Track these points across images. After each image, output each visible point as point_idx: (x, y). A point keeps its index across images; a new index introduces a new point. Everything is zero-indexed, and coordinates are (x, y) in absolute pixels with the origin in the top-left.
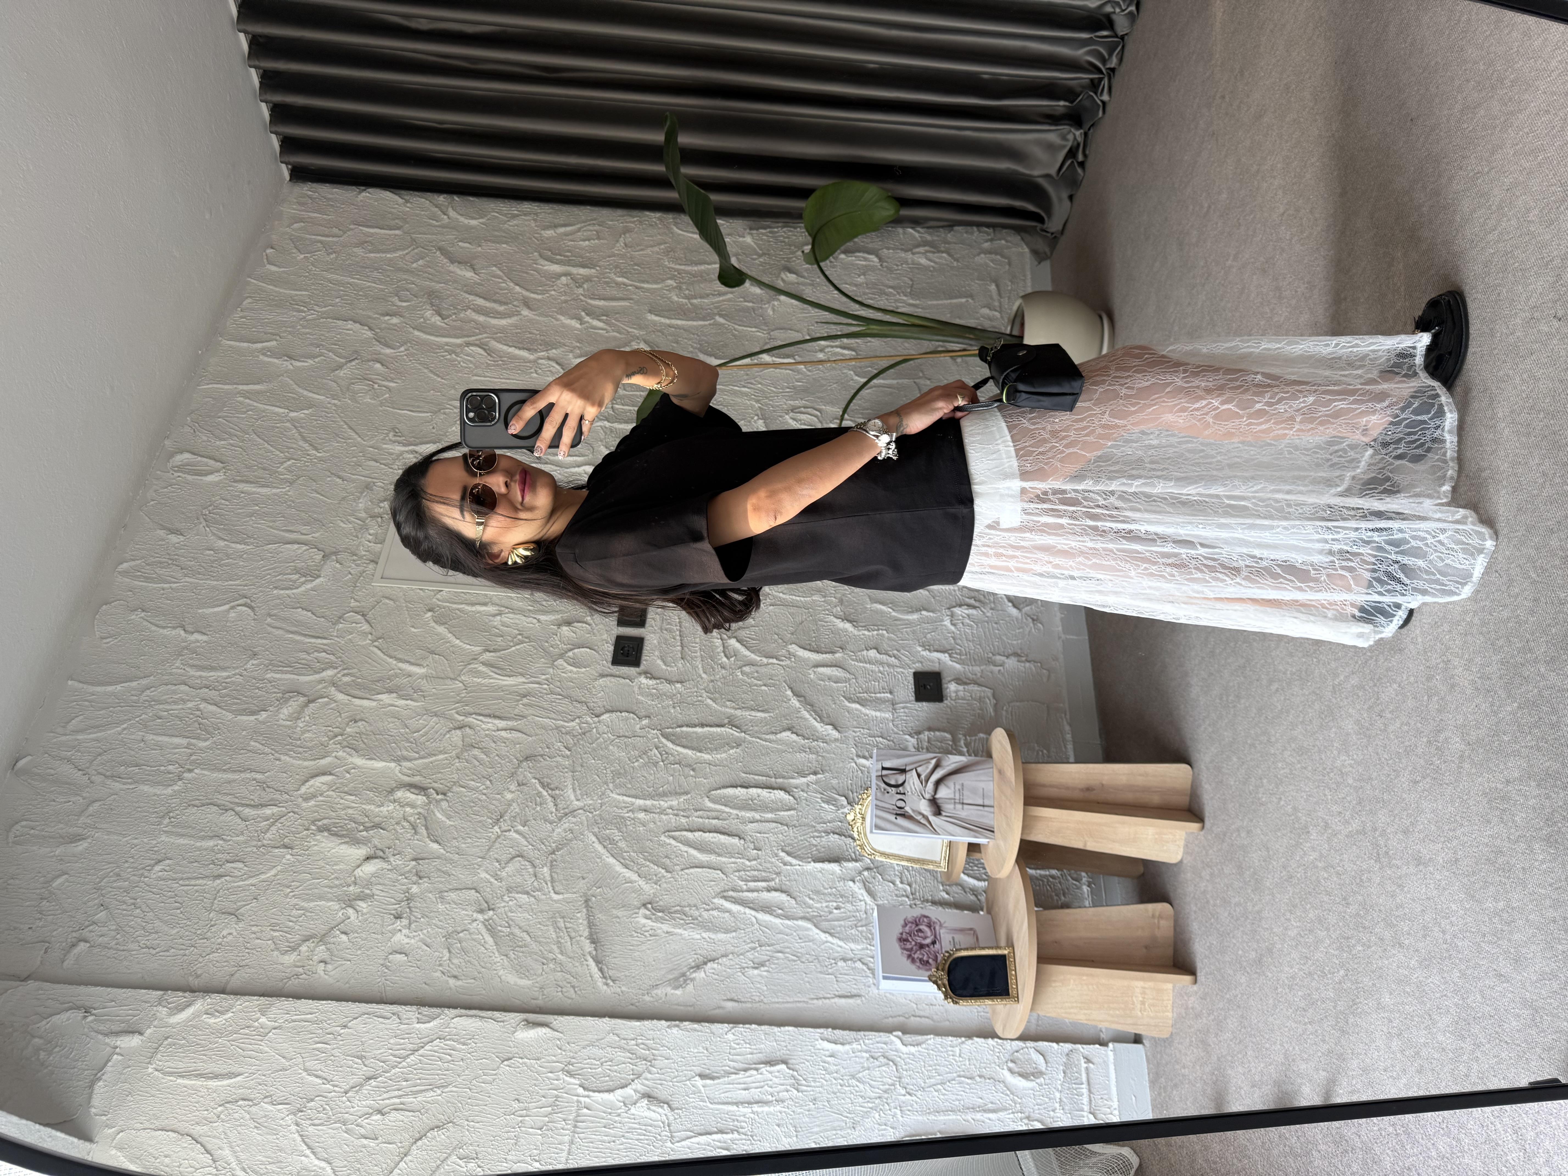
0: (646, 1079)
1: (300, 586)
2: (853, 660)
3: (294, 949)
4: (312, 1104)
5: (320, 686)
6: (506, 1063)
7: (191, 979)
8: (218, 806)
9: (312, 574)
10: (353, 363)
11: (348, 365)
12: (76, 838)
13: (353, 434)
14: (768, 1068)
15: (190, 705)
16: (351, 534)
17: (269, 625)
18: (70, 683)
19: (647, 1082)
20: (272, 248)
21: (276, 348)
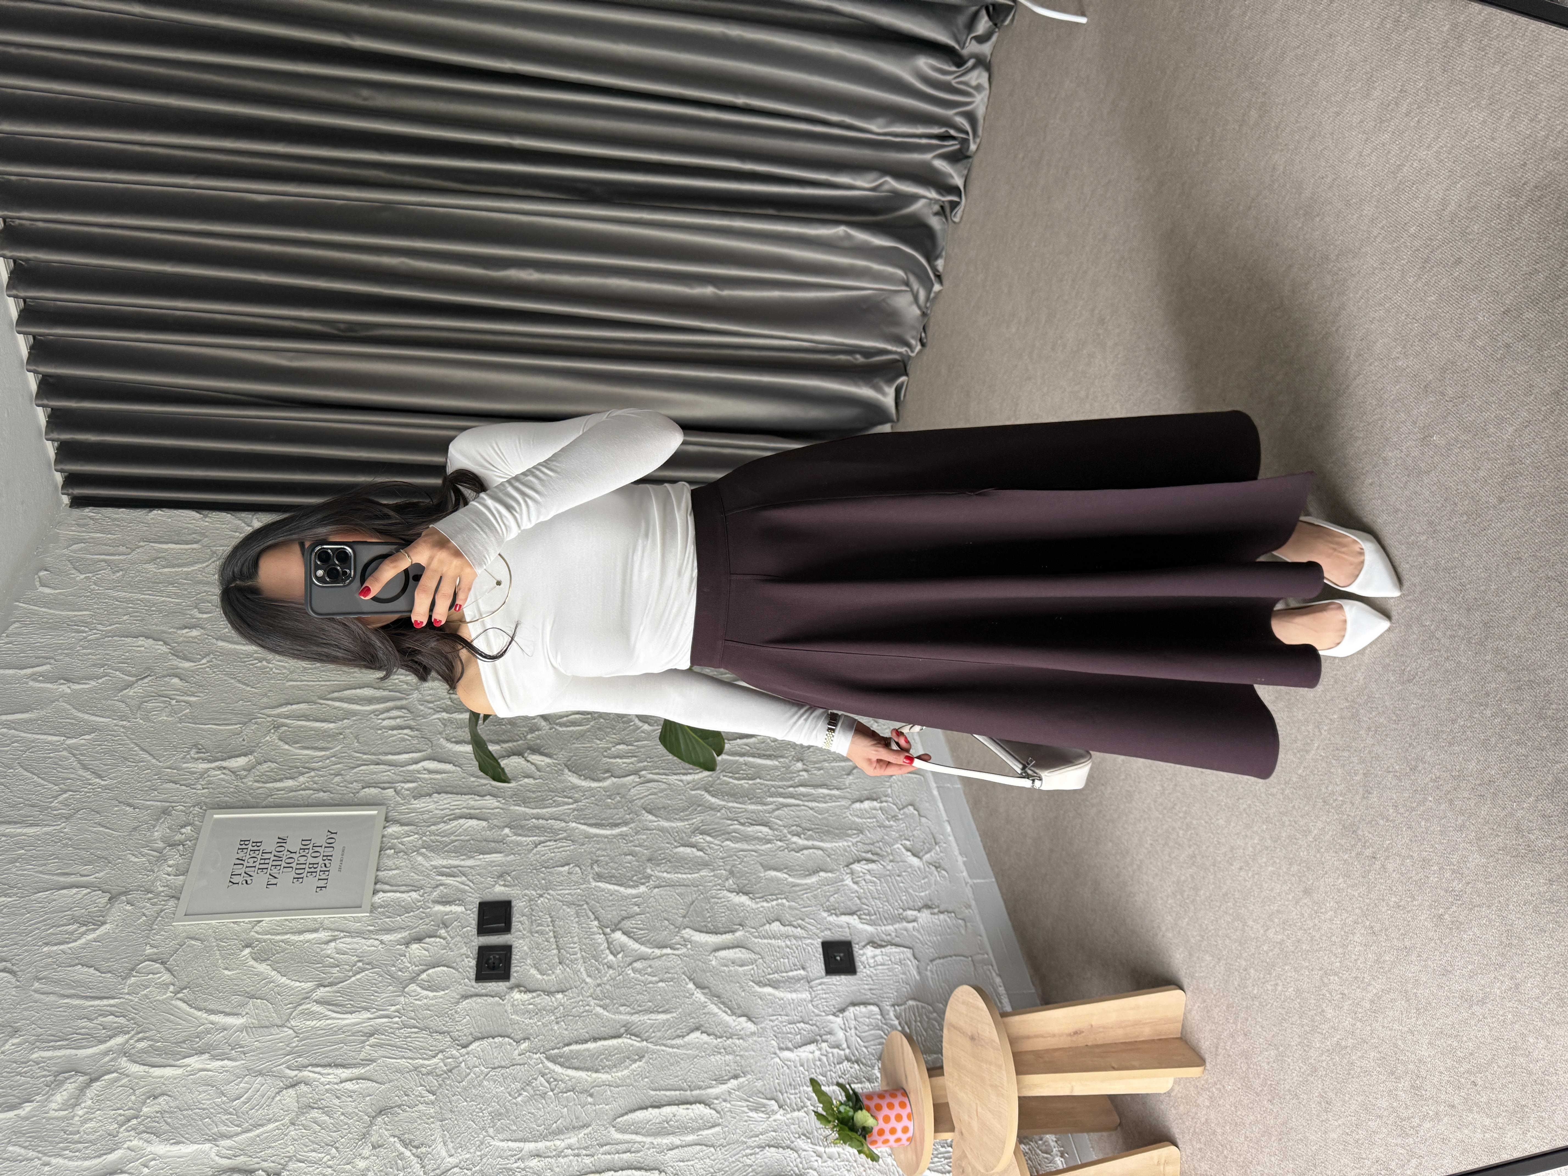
1: (79, 938)
2: (756, 937)
5: (107, 1059)
9: (95, 921)
10: (146, 680)
11: (140, 683)
13: (146, 756)
16: (145, 869)
17: (35, 991)
20: (46, 570)
21: (50, 672)
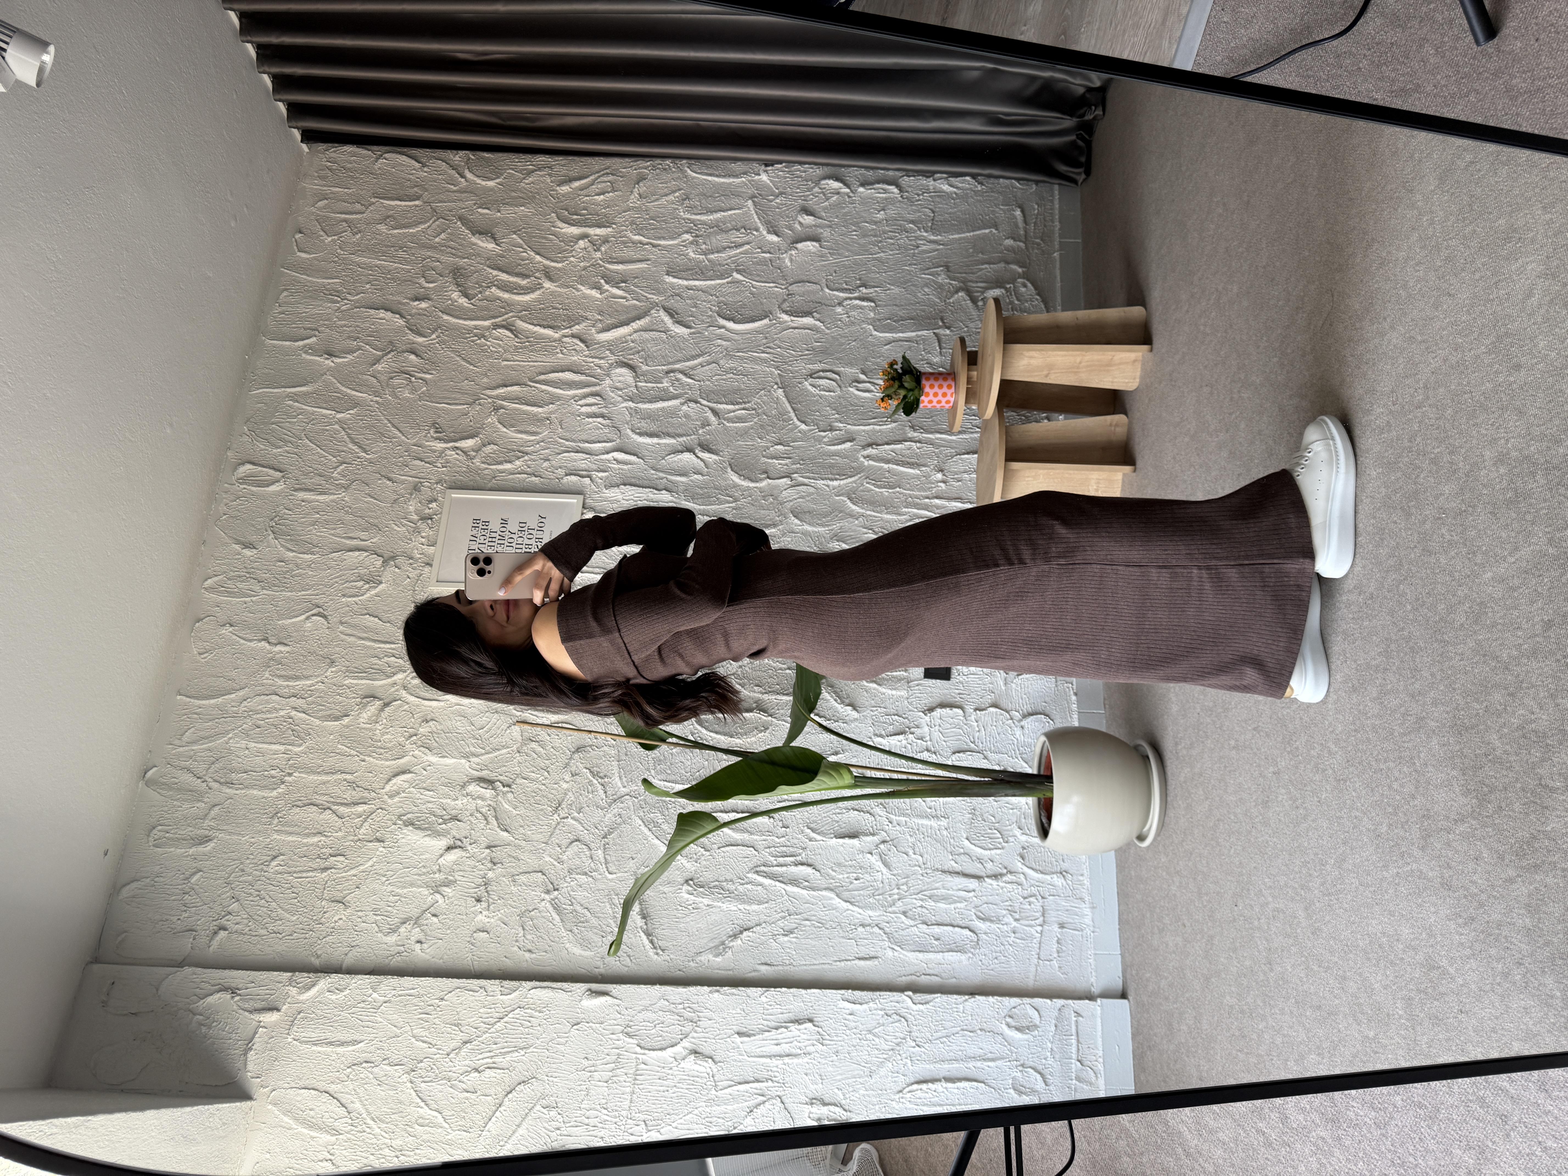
0: (693, 1038)
1: (365, 593)
3: (394, 931)
4: (422, 1064)
5: (393, 689)
6: (575, 1027)
7: (313, 959)
8: (317, 805)
9: (373, 580)
10: (390, 356)
11: (385, 358)
12: (205, 840)
13: (397, 433)
14: (796, 1026)
15: (282, 713)
16: (406, 537)
17: (342, 633)
18: (179, 697)
19: (693, 1040)
20: (300, 232)
21: (317, 344)
